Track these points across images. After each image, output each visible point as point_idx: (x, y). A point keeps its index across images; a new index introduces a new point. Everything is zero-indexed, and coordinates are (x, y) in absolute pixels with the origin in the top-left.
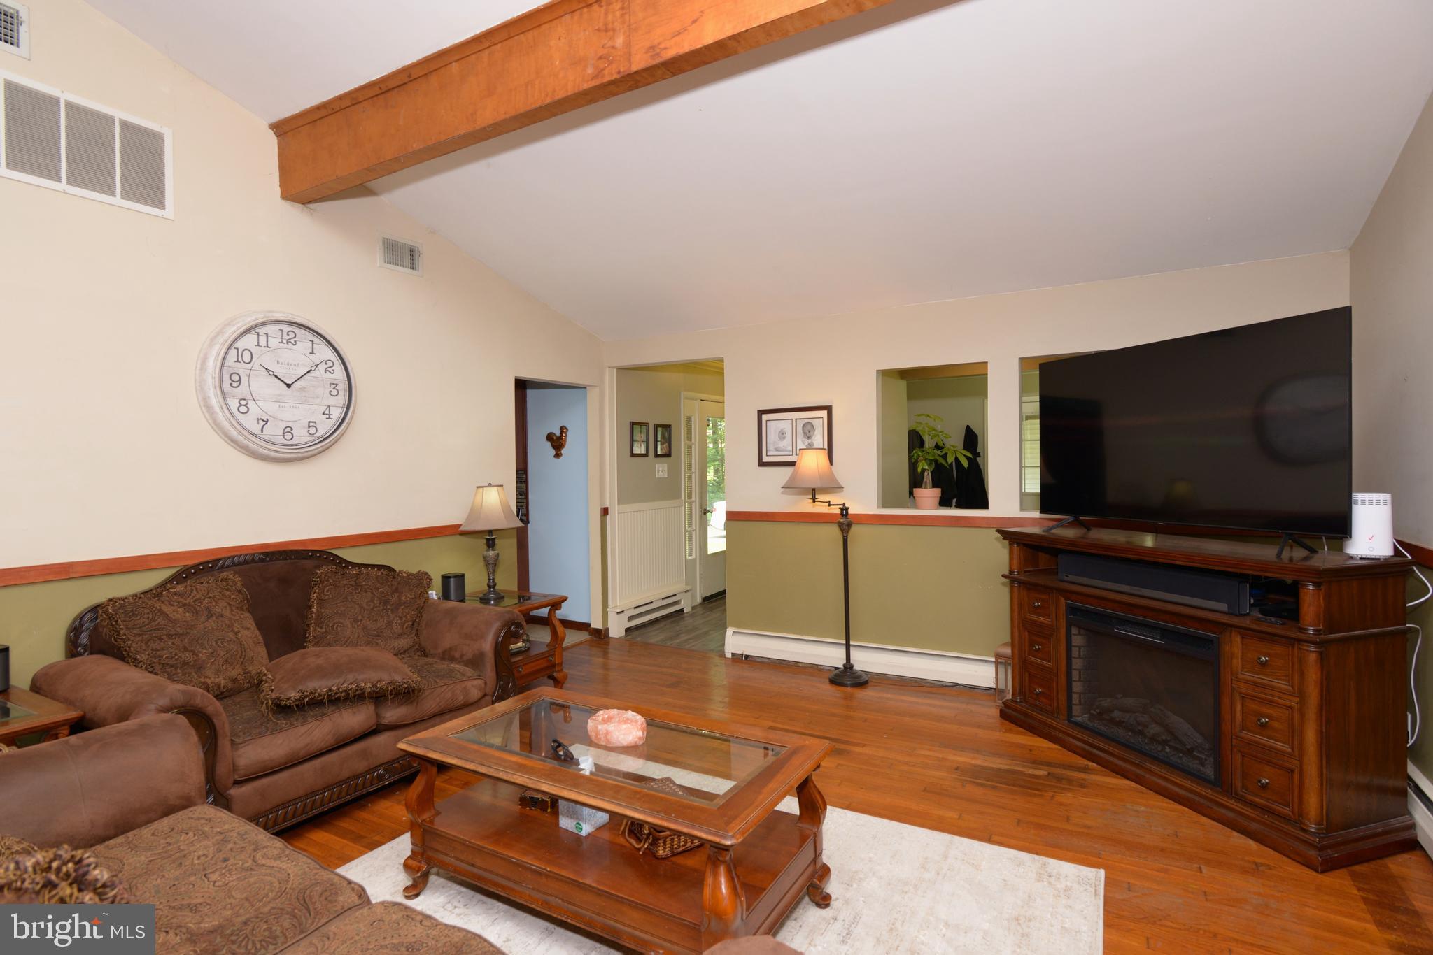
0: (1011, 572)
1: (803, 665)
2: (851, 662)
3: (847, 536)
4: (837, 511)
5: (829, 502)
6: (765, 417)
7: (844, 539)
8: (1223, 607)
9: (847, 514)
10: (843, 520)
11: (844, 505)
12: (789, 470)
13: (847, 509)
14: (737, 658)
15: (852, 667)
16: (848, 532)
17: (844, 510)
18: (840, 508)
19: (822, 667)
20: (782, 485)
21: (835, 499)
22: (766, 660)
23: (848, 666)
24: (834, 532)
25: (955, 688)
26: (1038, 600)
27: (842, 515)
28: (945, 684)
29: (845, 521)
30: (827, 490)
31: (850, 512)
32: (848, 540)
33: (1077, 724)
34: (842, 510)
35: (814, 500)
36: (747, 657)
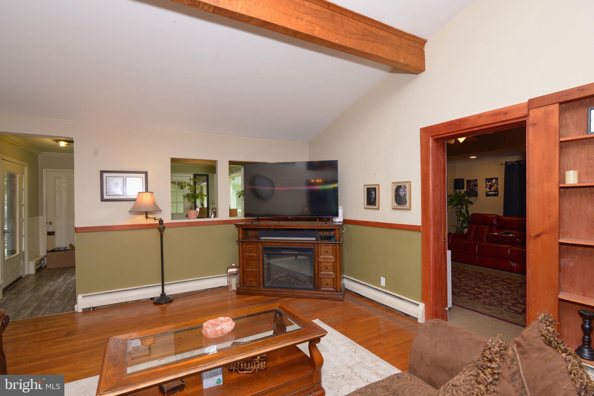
0: (239, 239)
1: (131, 302)
2: (165, 292)
3: (162, 234)
4: (157, 222)
5: (155, 218)
6: (105, 175)
7: (161, 235)
8: (314, 239)
9: (162, 223)
10: (161, 226)
11: (161, 219)
12: (133, 203)
13: (162, 221)
14: (86, 311)
15: (165, 294)
16: (163, 232)
17: (161, 221)
18: (159, 221)
19: (142, 300)
20: (129, 211)
21: (158, 216)
22: (107, 306)
23: (163, 294)
24: (156, 232)
25: (207, 291)
26: (251, 247)
27: (160, 224)
28: (202, 291)
29: (161, 227)
30: (152, 213)
31: (164, 222)
32: (163, 235)
33: (267, 287)
34: (160, 221)
35: (147, 218)
36: (93, 308)
